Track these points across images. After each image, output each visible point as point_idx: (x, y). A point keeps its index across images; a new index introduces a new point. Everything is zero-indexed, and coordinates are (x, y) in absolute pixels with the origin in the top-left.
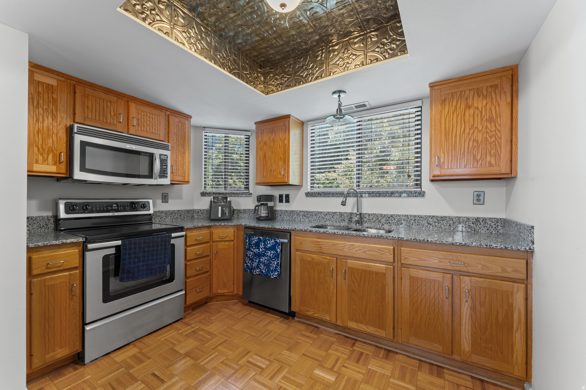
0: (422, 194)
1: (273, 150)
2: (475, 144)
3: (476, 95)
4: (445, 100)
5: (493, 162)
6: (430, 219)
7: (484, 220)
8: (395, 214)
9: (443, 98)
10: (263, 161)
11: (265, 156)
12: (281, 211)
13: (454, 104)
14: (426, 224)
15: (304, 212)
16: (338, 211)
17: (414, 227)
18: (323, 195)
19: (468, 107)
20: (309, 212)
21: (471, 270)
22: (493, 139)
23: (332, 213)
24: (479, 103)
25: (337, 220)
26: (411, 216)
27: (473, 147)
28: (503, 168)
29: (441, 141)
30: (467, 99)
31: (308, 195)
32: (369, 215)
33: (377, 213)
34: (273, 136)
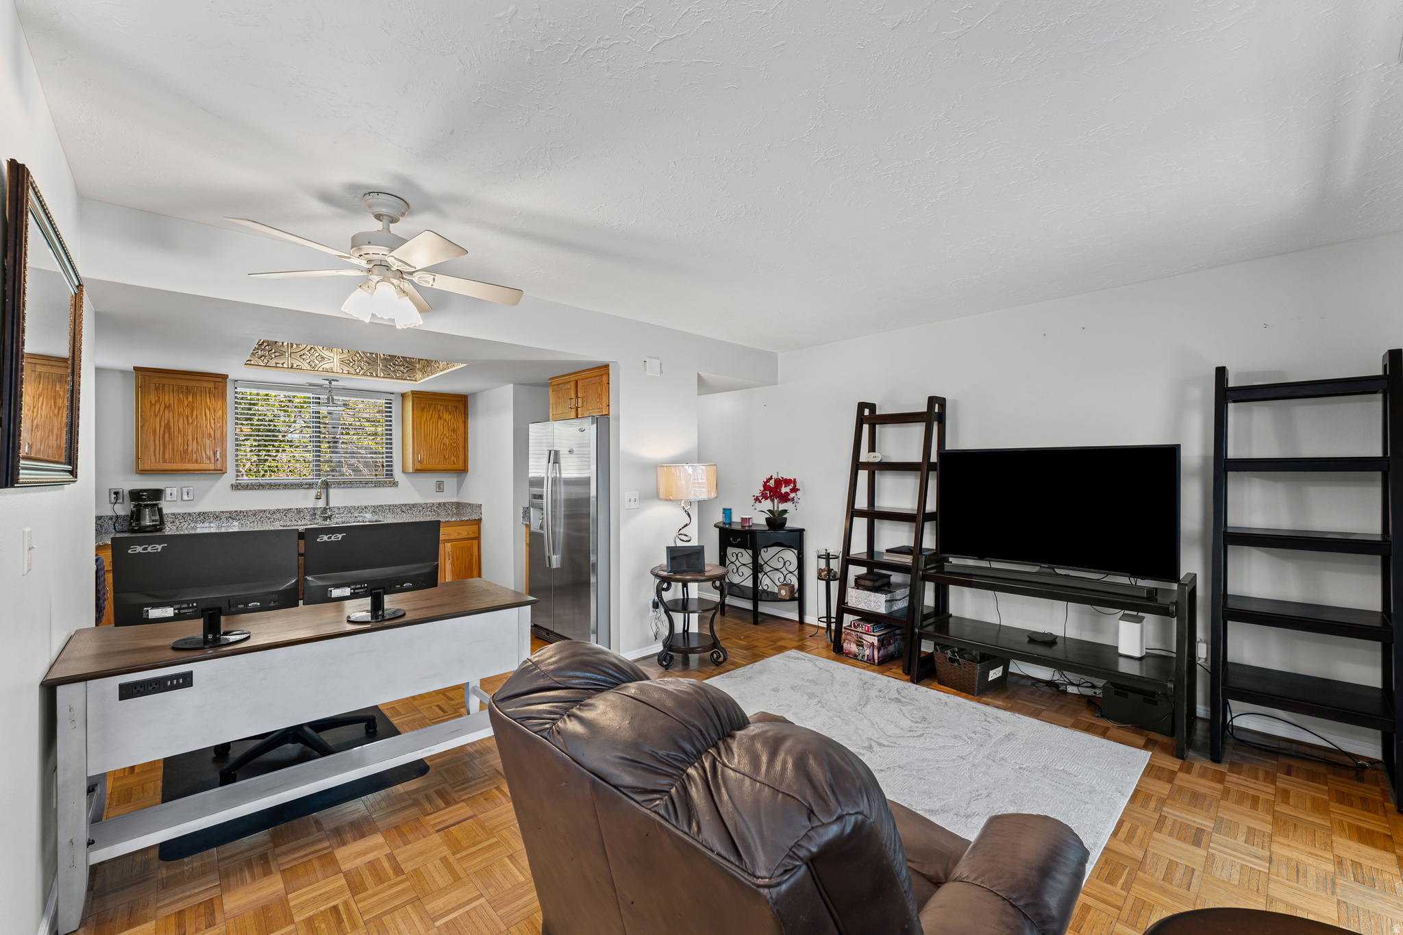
0: (395, 484)
1: (190, 421)
2: (445, 447)
3: (445, 411)
4: (423, 409)
5: (455, 461)
6: (403, 507)
7: (444, 504)
8: (370, 504)
9: (422, 406)
10: (164, 434)
11: (168, 427)
12: (173, 514)
13: (431, 413)
14: (400, 512)
15: (230, 512)
16: (294, 507)
17: (389, 516)
18: (267, 487)
19: (440, 418)
20: (240, 512)
21: (451, 538)
22: (455, 444)
23: (285, 510)
24: (447, 416)
25: (293, 519)
26: (385, 505)
27: (443, 449)
28: (461, 466)
29: (421, 441)
30: (439, 411)
31: (236, 487)
32: (339, 508)
33: (349, 505)
34: (190, 399)
